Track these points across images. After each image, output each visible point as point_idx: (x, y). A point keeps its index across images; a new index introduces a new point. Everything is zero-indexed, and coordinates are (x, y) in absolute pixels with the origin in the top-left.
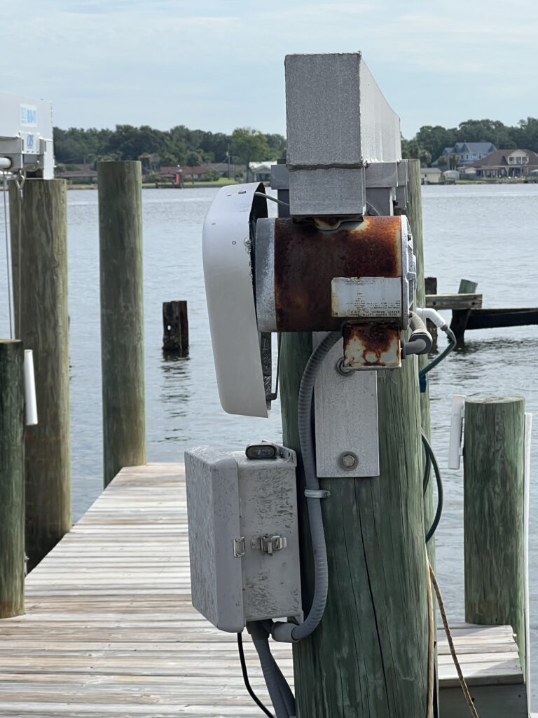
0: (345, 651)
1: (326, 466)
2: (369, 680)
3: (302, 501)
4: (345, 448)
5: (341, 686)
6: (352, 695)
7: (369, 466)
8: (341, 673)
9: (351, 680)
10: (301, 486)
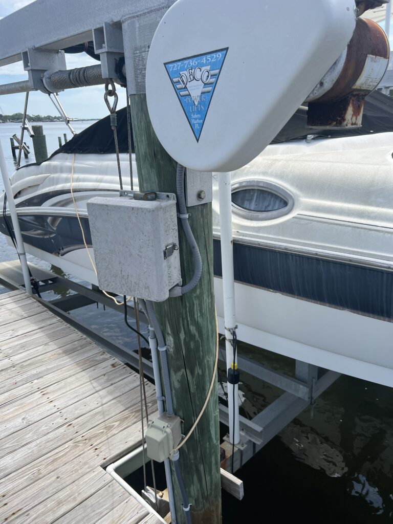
7: (208, 198)
8: (196, 302)
9: (200, 305)
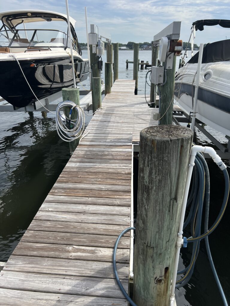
0: (167, 87)
1: (167, 68)
3: (164, 71)
4: (169, 66)
7: (171, 68)
10: (164, 70)
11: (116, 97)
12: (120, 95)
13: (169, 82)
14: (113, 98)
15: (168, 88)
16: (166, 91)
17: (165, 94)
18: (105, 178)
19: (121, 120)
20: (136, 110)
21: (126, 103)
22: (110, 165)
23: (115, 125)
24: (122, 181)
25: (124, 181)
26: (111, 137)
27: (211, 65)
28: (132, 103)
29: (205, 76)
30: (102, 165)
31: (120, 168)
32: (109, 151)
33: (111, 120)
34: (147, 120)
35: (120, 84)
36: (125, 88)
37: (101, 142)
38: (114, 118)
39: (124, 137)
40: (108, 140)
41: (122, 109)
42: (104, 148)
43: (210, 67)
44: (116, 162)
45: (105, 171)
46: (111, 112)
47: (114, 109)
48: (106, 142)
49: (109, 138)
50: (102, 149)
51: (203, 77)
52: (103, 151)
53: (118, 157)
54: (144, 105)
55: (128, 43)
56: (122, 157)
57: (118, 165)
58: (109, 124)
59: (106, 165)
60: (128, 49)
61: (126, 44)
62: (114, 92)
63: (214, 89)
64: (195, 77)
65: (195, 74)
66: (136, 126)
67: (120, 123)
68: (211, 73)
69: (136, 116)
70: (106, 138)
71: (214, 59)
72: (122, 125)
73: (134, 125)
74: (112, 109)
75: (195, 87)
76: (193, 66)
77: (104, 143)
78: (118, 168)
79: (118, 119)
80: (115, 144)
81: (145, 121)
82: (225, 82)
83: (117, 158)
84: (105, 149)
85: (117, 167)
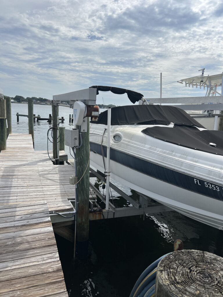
0: (83, 149)
1: (82, 131)
2: (85, 152)
4: (84, 129)
5: (82, 152)
6: (83, 154)
7: (86, 131)
10: (79, 133)
11: (14, 154)
12: (18, 152)
13: (85, 145)
14: (10, 155)
15: (84, 151)
16: (82, 154)
17: (81, 157)
18: (25, 287)
19: (25, 183)
20: (41, 168)
21: (27, 161)
22: (28, 260)
23: (18, 190)
24: (52, 286)
25: (55, 286)
26: (20, 212)
27: (117, 127)
28: (34, 160)
29: (114, 137)
30: (17, 263)
31: (44, 262)
32: (22, 235)
33: (13, 184)
34: (56, 180)
35: (15, 138)
36: (21, 143)
37: (7, 222)
38: (15, 181)
39: (38, 210)
40: (17, 218)
41: (23, 168)
42: (14, 232)
43: (117, 129)
44: (36, 253)
45: (23, 275)
46: (11, 174)
47: (13, 169)
48: (15, 221)
49: (17, 213)
50: (12, 234)
51: (113, 138)
52: (14, 238)
53: (37, 244)
54: (47, 162)
55: (16, 97)
56: (43, 243)
57: (40, 257)
58: (12, 190)
59: (22, 261)
60: (16, 102)
61: (14, 97)
62: (10, 148)
63: (129, 152)
64: (103, 137)
65: (102, 135)
66: (46, 189)
67: (25, 187)
68: (121, 136)
69: (41, 176)
70: (13, 214)
71: (119, 122)
72: (28, 190)
73: (42, 188)
74: (11, 169)
75: (107, 147)
76: (98, 127)
77: (12, 224)
78: (41, 263)
79: (20, 182)
80: (28, 222)
81: (54, 182)
82: (140, 146)
83: (35, 245)
84: (16, 233)
85: (39, 263)
